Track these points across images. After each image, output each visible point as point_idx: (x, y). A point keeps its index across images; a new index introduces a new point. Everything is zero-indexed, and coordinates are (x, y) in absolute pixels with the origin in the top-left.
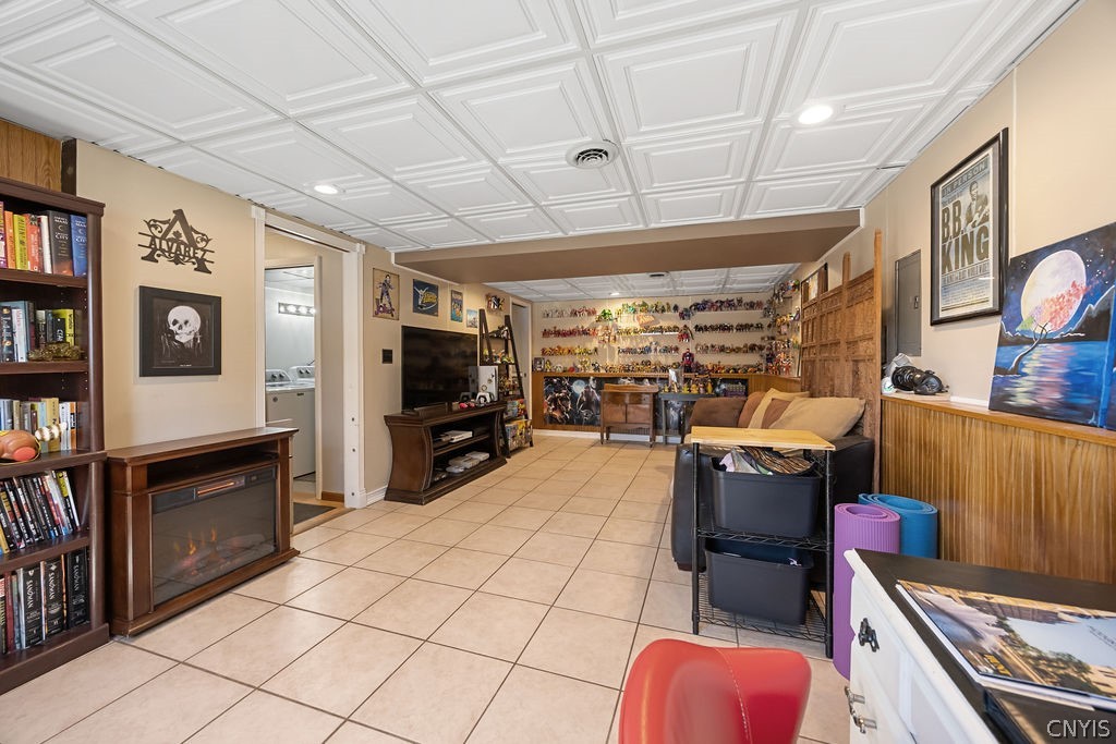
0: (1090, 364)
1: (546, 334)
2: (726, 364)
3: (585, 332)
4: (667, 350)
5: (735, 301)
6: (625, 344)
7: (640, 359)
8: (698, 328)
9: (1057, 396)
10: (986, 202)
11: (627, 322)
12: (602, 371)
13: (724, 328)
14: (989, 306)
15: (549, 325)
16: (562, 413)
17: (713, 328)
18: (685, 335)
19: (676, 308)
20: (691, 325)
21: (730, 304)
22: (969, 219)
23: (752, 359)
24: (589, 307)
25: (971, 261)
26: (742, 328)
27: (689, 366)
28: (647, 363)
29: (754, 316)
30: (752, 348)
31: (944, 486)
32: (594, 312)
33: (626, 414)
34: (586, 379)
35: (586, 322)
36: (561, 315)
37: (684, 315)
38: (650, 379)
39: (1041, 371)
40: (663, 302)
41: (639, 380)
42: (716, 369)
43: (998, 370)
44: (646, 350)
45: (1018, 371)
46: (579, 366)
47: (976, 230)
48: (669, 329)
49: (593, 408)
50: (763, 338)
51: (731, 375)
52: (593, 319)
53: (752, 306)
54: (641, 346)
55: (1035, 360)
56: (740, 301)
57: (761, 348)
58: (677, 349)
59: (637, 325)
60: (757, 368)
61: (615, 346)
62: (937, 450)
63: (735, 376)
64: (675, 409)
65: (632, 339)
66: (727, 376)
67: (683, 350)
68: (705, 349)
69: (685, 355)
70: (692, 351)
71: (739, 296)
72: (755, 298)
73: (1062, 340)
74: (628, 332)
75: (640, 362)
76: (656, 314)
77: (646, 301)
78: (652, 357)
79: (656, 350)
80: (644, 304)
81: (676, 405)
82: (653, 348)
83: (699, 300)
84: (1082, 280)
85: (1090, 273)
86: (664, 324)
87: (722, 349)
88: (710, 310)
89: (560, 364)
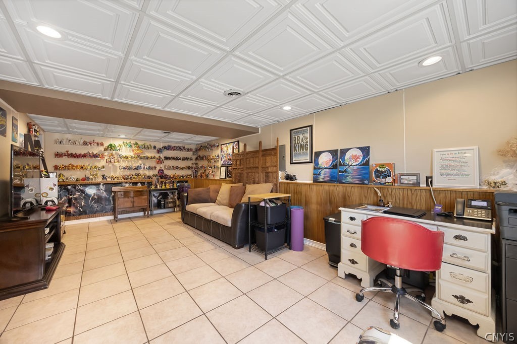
0: (334, 173)
1: (58, 155)
2: (179, 174)
3: (95, 156)
4: (150, 168)
5: (182, 147)
6: (125, 164)
7: (133, 172)
8: (166, 158)
9: (329, 179)
10: (307, 138)
11: (125, 152)
12: (109, 180)
13: (177, 159)
14: (309, 161)
15: (62, 149)
16: (76, 208)
17: (173, 158)
18: (159, 161)
19: (155, 147)
20: (162, 156)
21: (180, 149)
22: (302, 141)
23: (189, 172)
24: (98, 140)
25: (303, 150)
26: (185, 159)
27: (161, 175)
28: (139, 175)
29: (189, 154)
30: (189, 168)
31: (303, 201)
32: (102, 145)
33: (133, 202)
34: (98, 185)
35: (95, 150)
36: (74, 143)
37: (159, 151)
38: (141, 183)
39: (325, 174)
40: (148, 144)
41: (135, 184)
42: (174, 177)
43: (314, 174)
44: (138, 168)
45: (319, 174)
46: (91, 177)
47: (304, 144)
48: (151, 158)
49: (103, 203)
50: (192, 164)
51: (182, 179)
52: (102, 148)
53: (189, 150)
54: (134, 165)
55: (323, 172)
56: (184, 148)
57: (192, 168)
58: (155, 168)
59: (132, 154)
60: (191, 175)
61: (117, 164)
62: (301, 193)
63: (183, 180)
64: (155, 197)
65: (128, 162)
66: (179, 180)
67: (158, 168)
68: (169, 168)
69: (159, 170)
70: (163, 168)
71: (183, 145)
72: (190, 147)
73: (328, 169)
74: (126, 157)
75: (134, 174)
76: (143, 150)
77: (138, 142)
78: (141, 172)
79: (144, 167)
80: (136, 144)
81: (156, 195)
82: (142, 166)
83: (166, 145)
84: (331, 158)
85: (333, 157)
86: (149, 155)
87: (177, 168)
88: (171, 150)
89: (73, 176)
